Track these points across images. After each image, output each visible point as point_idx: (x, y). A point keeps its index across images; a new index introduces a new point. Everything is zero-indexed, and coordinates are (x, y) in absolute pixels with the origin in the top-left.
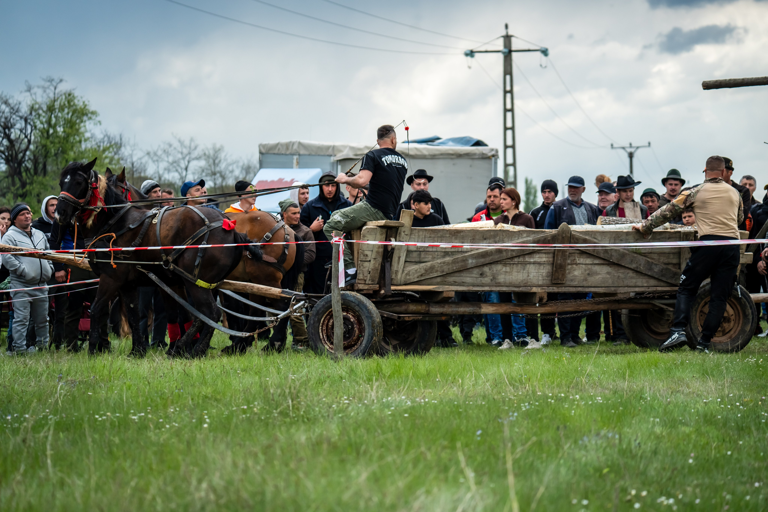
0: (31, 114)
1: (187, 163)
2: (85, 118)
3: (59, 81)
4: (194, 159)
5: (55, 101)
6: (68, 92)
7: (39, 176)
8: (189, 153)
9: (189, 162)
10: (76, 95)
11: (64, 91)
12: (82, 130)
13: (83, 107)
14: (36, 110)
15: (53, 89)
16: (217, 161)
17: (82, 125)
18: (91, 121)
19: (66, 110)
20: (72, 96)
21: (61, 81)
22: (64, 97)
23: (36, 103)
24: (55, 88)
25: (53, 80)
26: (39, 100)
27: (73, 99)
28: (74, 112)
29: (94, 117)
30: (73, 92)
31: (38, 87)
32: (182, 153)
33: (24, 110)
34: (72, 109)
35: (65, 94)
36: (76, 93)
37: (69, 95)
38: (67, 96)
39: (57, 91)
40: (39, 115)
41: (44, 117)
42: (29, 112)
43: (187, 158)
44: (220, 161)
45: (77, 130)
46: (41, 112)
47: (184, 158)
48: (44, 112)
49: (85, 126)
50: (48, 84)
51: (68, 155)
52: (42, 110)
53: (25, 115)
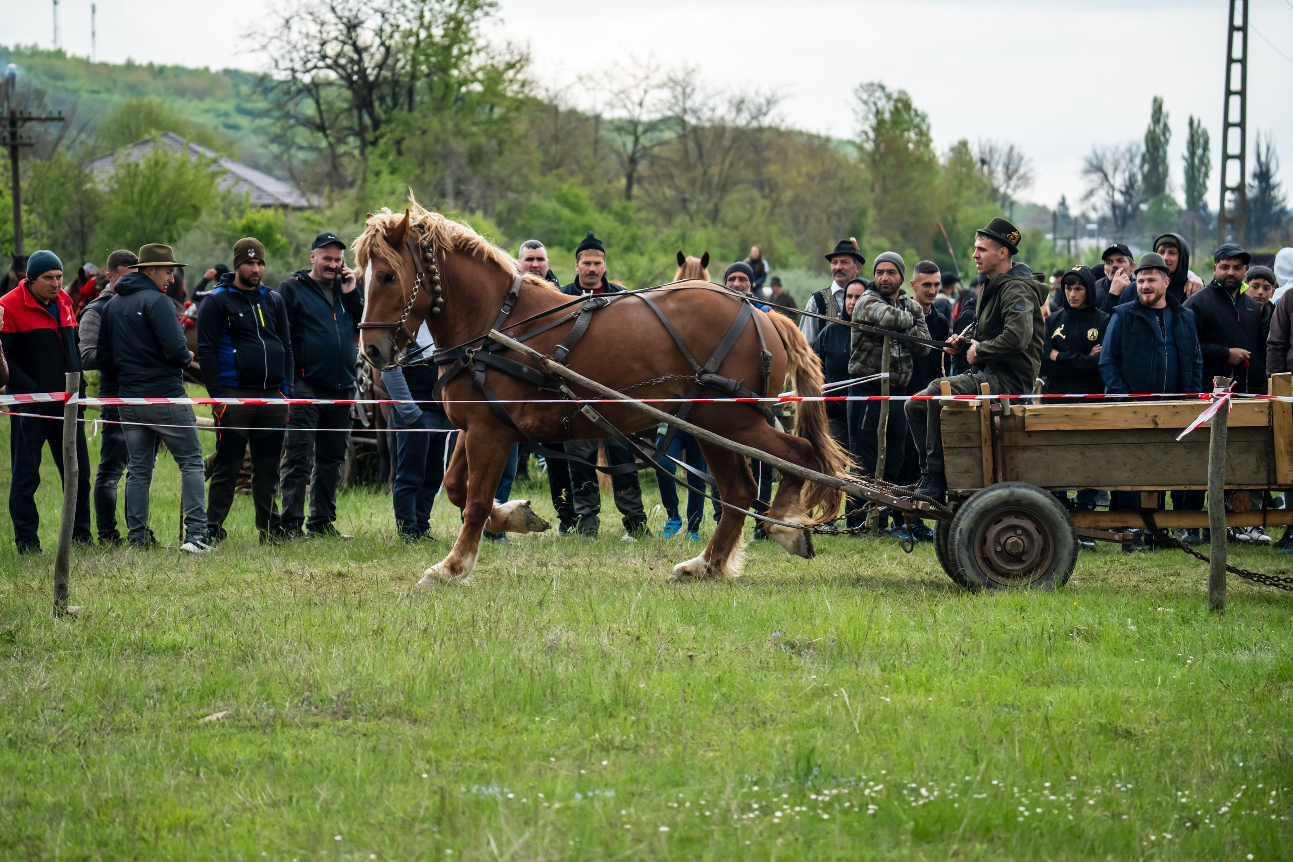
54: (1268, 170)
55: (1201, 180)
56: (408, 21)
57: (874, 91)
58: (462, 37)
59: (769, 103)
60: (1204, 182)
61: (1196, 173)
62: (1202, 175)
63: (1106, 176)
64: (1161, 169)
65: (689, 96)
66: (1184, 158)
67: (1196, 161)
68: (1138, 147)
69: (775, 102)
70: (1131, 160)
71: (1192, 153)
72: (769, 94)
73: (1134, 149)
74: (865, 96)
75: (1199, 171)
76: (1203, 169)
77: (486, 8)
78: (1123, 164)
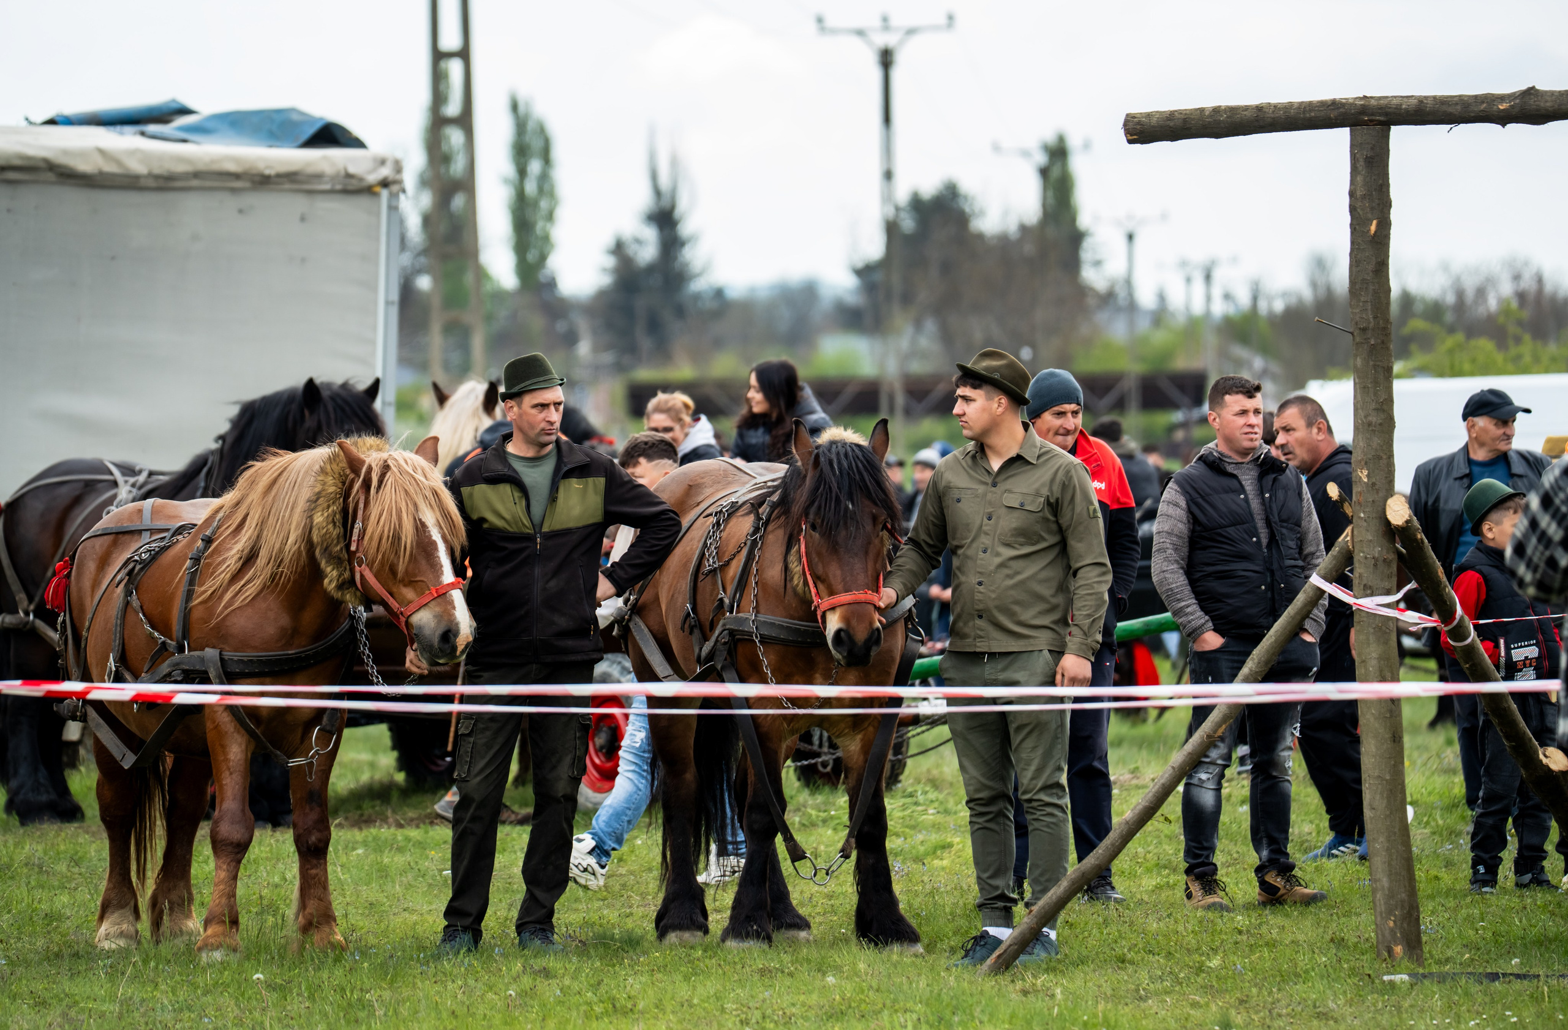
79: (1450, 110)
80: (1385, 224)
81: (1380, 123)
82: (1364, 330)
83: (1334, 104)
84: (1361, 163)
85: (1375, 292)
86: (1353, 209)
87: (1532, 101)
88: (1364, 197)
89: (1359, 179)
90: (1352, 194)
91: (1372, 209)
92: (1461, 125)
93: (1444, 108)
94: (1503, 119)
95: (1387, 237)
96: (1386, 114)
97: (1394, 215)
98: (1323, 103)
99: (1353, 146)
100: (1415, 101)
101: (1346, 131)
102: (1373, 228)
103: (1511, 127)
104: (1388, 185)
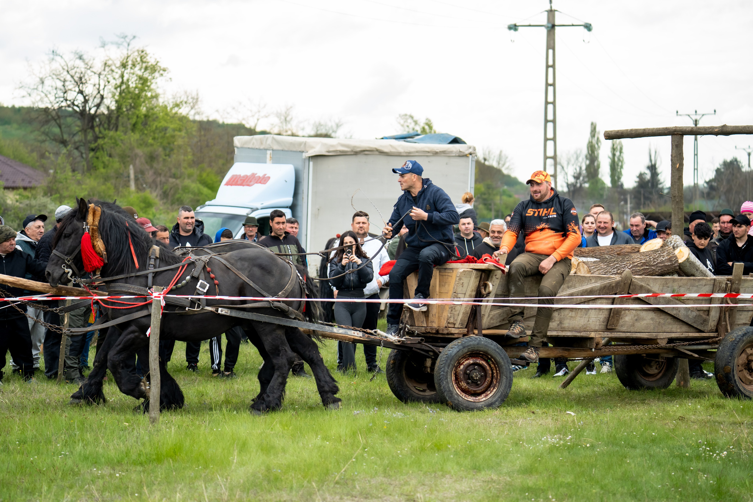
0: (104, 70)
1: (256, 121)
2: (156, 74)
3: (132, 37)
4: (262, 117)
5: (128, 57)
6: (141, 49)
7: (112, 130)
8: (259, 112)
9: (258, 120)
10: (148, 52)
11: (137, 48)
12: (153, 86)
13: (154, 64)
14: (109, 66)
15: (126, 45)
16: (288, 119)
17: (153, 81)
18: (162, 78)
19: (138, 67)
20: (144, 52)
21: (134, 37)
22: (136, 54)
23: (110, 59)
24: (129, 45)
25: (126, 36)
26: (113, 57)
27: (145, 55)
28: (146, 69)
29: (165, 74)
30: (145, 49)
31: (112, 43)
32: (251, 111)
33: (98, 67)
34: (144, 65)
35: (138, 51)
36: (148, 50)
37: (142, 52)
38: (140, 52)
39: (130, 47)
40: (113, 71)
41: (117, 73)
42: (103, 68)
43: (256, 116)
44: (291, 119)
45: (149, 86)
46: (113, 68)
47: (253, 116)
48: (117, 68)
49: (156, 83)
50: (122, 40)
51: (139, 110)
52: (115, 65)
53: (99, 71)
54: (655, 165)
55: (619, 170)
56: (114, 79)
57: (407, 119)
58: (146, 88)
59: (338, 126)
60: (621, 171)
61: (616, 167)
62: (619, 167)
63: (563, 168)
64: (596, 164)
65: (289, 122)
66: (609, 157)
67: (616, 159)
68: (581, 151)
69: (341, 125)
70: (577, 158)
71: (614, 155)
72: (337, 121)
73: (578, 152)
74: (402, 122)
75: (618, 165)
76: (620, 164)
77: (161, 72)
78: (573, 160)
79: (701, 131)
80: (682, 165)
81: (680, 134)
82: (675, 197)
83: (666, 129)
84: (674, 146)
85: (678, 185)
86: (672, 160)
87: (725, 129)
88: (675, 156)
89: (674, 151)
90: (672, 156)
91: (677, 160)
92: (705, 136)
93: (699, 130)
94: (717, 134)
95: (682, 169)
96: (682, 132)
97: (685, 162)
98: (663, 128)
99: (672, 141)
100: (690, 128)
101: (670, 136)
102: (678, 166)
103: (720, 137)
104: (683, 153)
